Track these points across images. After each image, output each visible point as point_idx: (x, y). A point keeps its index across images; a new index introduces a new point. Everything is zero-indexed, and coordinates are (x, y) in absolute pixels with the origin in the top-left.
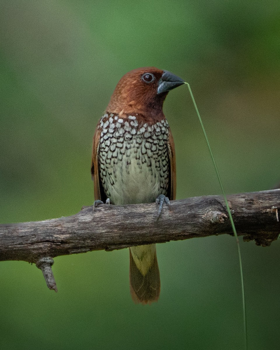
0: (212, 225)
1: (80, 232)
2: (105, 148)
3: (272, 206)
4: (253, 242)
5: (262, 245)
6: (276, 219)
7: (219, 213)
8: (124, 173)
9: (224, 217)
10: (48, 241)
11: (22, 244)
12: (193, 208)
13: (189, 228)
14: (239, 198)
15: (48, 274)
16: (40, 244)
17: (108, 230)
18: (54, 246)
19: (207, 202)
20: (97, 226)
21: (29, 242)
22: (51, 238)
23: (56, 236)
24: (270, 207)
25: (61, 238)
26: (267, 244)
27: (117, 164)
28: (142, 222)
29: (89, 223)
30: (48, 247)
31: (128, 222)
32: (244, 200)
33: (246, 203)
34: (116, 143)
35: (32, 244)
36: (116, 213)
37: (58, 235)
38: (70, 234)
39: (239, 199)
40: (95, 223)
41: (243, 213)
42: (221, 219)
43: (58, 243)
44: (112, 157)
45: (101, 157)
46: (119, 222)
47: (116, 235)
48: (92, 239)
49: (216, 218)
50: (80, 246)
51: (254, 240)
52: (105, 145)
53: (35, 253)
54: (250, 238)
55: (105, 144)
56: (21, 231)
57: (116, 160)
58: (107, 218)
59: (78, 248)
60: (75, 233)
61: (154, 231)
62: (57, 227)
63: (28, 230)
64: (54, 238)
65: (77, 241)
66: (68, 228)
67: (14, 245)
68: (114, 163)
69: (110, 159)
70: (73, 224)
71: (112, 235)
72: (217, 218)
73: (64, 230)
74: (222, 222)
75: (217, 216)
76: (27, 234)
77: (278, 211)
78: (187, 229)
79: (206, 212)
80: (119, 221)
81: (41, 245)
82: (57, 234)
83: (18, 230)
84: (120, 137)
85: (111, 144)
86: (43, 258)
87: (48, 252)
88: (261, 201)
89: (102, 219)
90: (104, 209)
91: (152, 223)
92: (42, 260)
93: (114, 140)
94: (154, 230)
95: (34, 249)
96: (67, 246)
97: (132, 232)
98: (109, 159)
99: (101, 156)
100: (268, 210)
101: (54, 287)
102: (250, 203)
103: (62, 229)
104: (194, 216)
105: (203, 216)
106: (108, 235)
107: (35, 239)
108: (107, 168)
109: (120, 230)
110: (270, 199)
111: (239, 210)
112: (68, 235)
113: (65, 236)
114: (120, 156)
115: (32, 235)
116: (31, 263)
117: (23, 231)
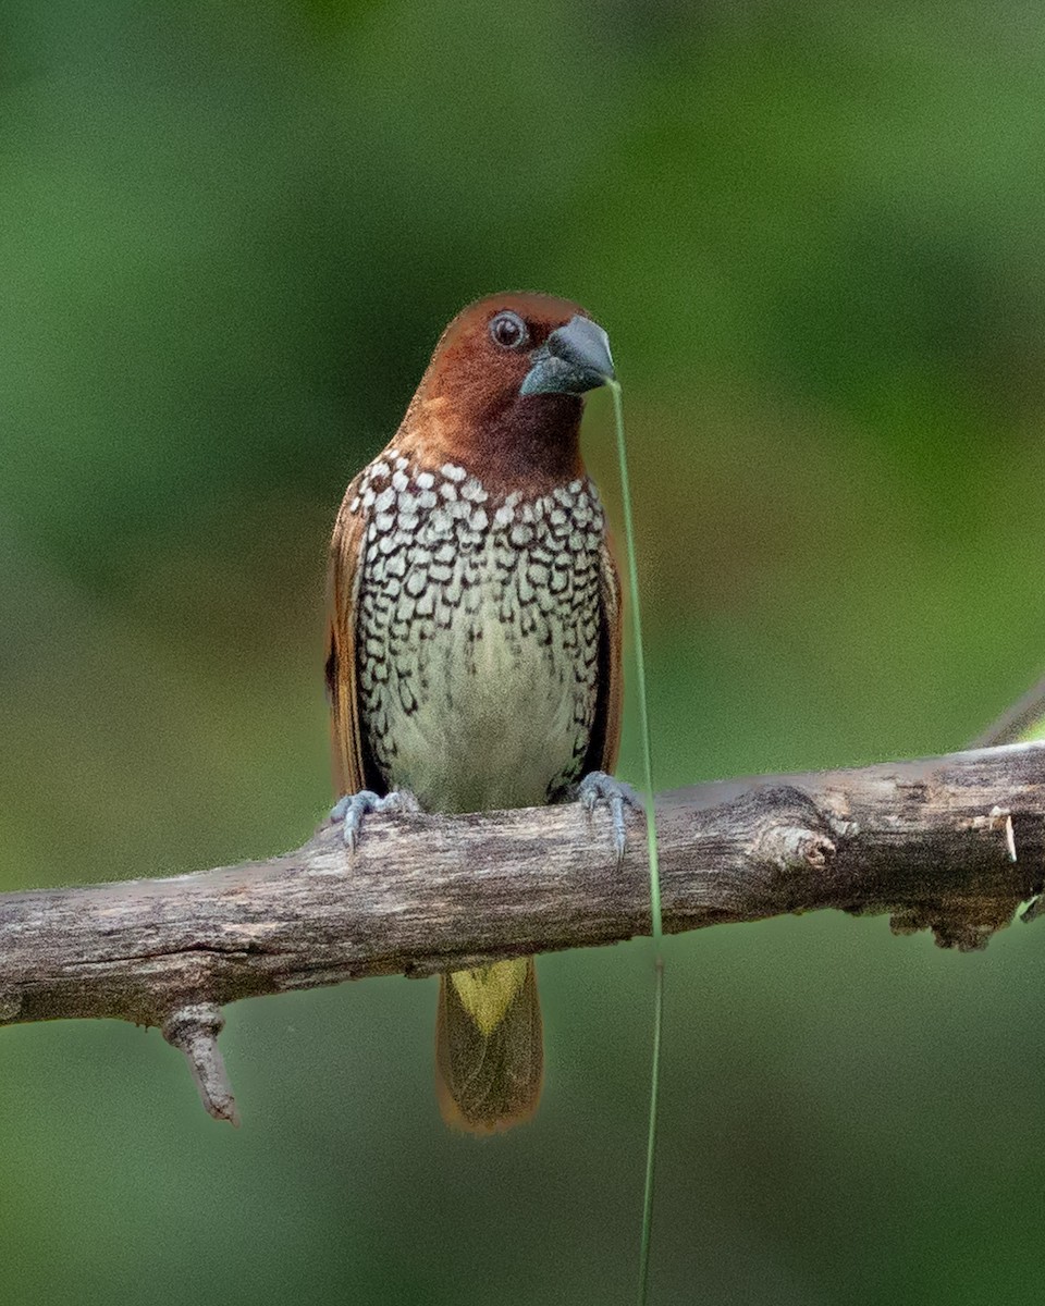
0: (781, 877)
1: (315, 912)
2: (387, 583)
3: (991, 806)
4: (927, 935)
5: (957, 946)
6: (1008, 855)
7: (807, 834)
8: (459, 671)
9: (823, 850)
10: (200, 947)
11: (111, 960)
12: (713, 820)
13: (698, 889)
14: (873, 780)
15: (207, 1066)
16: (174, 956)
17: (415, 903)
18: (223, 964)
19: (760, 797)
20: (374, 888)
21: (135, 951)
22: (212, 934)
23: (228, 930)
24: (985, 812)
25: (249, 936)
26: (975, 944)
27: (431, 638)
28: (532, 872)
29: (344, 880)
30: (203, 966)
31: (482, 872)
32: (894, 785)
33: (898, 796)
34: (425, 566)
35: (148, 957)
36: (439, 843)
37: (237, 926)
38: (280, 919)
39: (874, 784)
40: (366, 881)
41: (892, 833)
42: (812, 854)
43: (237, 955)
44: (416, 615)
45: (370, 615)
46: (453, 876)
47: (441, 920)
48: (359, 938)
49: (797, 852)
50: (316, 963)
51: (930, 928)
52: (385, 574)
53: (157, 989)
54: (915, 924)
55: (387, 568)
56: (107, 913)
57: (429, 626)
58: (408, 863)
59: (308, 970)
60: (297, 917)
61: (575, 905)
62: (231, 898)
63: (132, 910)
64: (223, 935)
65: (304, 945)
66: (274, 899)
67: (83, 963)
68: (422, 636)
69: (409, 623)
70: (291, 884)
71: (426, 921)
72: (801, 851)
73: (257, 906)
74: (818, 867)
75: (798, 847)
76: (126, 923)
77: (1014, 823)
78: (692, 895)
79: (760, 834)
80: (451, 871)
81: (178, 963)
82: (234, 922)
83: (95, 909)
84: (442, 542)
85: (411, 570)
86: (187, 1008)
87: (202, 987)
88: (952, 788)
89: (392, 864)
90: (396, 830)
91: (567, 877)
92: (185, 1014)
93: (421, 556)
94: (576, 901)
95: (153, 977)
96: (269, 963)
97: (500, 909)
98: (404, 624)
99: (371, 609)
100: (979, 821)
101: (227, 1112)
102: (912, 797)
103: (251, 904)
104: (719, 848)
105: (749, 849)
106: (415, 922)
107: (155, 942)
108: (394, 652)
109: (455, 903)
110: (985, 783)
111: (873, 824)
112: (273, 926)
113: (259, 926)
114: (443, 614)
115: (147, 927)
116: (143, 1026)
117: (111, 912)
